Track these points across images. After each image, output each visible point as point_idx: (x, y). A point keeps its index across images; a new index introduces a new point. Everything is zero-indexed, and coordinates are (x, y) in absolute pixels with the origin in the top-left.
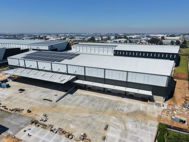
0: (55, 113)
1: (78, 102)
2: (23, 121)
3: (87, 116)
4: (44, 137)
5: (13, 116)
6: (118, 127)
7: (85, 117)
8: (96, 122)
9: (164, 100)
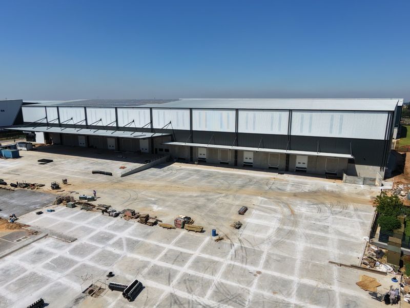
0: (117, 191)
1: (173, 178)
2: (39, 199)
3: (195, 195)
4: (86, 222)
5: (15, 194)
6: (275, 211)
7: (190, 196)
8: (217, 204)
9: (383, 173)
